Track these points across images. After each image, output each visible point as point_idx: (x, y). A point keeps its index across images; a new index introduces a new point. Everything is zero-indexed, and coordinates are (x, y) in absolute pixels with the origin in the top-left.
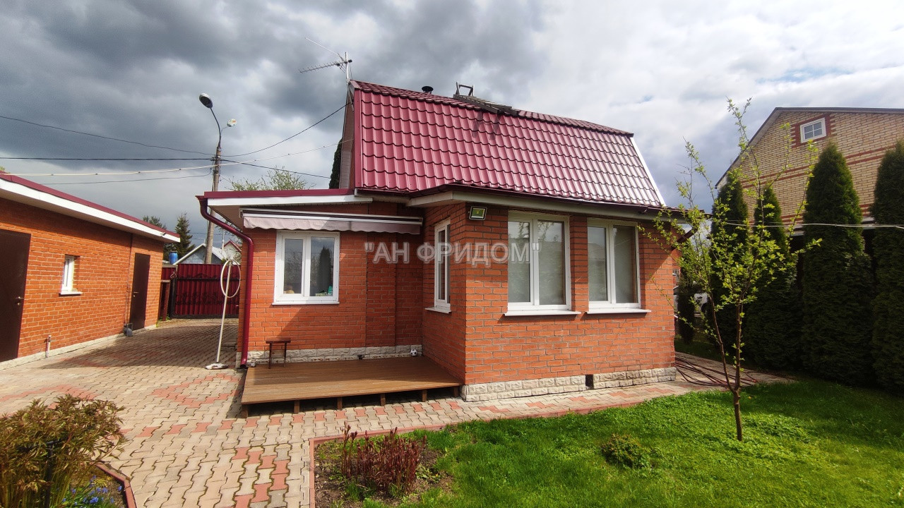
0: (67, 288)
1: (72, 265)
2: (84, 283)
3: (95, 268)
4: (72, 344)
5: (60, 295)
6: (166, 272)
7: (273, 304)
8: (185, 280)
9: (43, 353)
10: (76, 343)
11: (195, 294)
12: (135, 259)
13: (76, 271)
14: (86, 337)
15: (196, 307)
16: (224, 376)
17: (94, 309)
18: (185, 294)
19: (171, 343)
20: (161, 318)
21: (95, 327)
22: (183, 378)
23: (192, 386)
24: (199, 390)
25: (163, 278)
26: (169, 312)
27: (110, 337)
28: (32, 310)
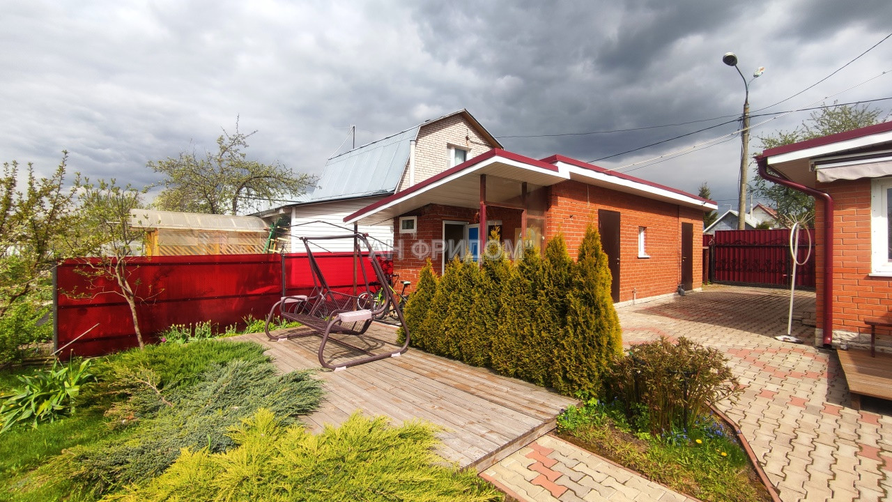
0: (642, 254)
1: (642, 233)
2: (652, 249)
3: (656, 236)
4: (647, 296)
5: (638, 258)
6: (706, 238)
7: (870, 275)
8: (723, 247)
9: (632, 301)
10: (649, 296)
11: (734, 261)
12: (682, 227)
13: (645, 239)
14: (655, 292)
15: (736, 274)
16: (804, 352)
17: (658, 270)
18: (724, 261)
19: (723, 306)
20: (704, 281)
21: (660, 285)
22: (754, 344)
23: (767, 354)
24: (778, 360)
25: (704, 246)
26: (709, 277)
27: (670, 294)
28: (624, 269)
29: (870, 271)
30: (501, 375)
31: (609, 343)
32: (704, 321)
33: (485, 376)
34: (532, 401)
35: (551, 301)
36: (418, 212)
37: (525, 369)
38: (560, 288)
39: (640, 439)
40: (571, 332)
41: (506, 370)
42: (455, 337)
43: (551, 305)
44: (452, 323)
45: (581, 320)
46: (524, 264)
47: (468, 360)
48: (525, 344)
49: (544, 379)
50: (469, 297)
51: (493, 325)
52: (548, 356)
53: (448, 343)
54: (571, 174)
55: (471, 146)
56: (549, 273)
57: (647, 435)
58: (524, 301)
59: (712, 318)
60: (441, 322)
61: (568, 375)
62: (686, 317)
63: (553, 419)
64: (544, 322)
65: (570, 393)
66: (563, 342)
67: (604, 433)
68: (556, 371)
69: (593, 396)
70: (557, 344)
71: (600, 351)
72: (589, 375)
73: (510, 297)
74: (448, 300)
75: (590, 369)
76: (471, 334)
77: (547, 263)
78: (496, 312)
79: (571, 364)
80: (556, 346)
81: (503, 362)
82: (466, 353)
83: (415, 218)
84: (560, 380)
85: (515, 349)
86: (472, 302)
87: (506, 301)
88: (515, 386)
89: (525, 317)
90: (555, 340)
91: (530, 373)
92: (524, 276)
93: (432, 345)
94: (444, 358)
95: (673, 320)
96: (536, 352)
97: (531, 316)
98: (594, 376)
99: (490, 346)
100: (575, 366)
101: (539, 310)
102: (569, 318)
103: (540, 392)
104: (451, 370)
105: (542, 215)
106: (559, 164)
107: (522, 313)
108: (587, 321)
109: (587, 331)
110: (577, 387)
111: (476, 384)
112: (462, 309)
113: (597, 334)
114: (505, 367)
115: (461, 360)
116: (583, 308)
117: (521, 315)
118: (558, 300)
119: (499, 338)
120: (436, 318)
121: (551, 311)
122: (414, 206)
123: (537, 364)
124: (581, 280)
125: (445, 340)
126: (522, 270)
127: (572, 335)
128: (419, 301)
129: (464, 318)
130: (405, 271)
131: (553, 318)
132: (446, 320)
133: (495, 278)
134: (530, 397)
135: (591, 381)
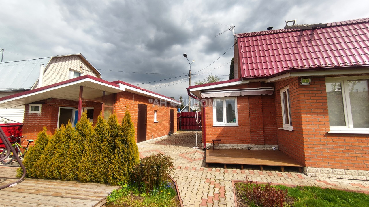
0: (155, 121)
1: (156, 113)
2: (159, 119)
3: (161, 114)
5: (154, 123)
6: (178, 115)
7: (213, 126)
8: (183, 117)
9: (151, 140)
10: (158, 137)
11: (187, 122)
12: (170, 111)
13: (157, 115)
14: (160, 135)
15: (187, 127)
16: (199, 152)
17: (161, 127)
18: (184, 122)
19: (181, 139)
20: (178, 130)
21: (162, 132)
22: (187, 151)
23: (190, 154)
24: (192, 156)
25: (178, 117)
26: (180, 128)
27: (166, 136)
28: (148, 127)
29: (213, 125)
30: (83, 182)
31: (133, 159)
32: (174, 145)
33: (73, 185)
34: (96, 193)
35: (109, 144)
36: (43, 102)
37: (95, 177)
38: (113, 137)
39: (142, 196)
40: (117, 156)
41: (85, 179)
42: (57, 168)
43: (109, 145)
44: (56, 160)
45: (121, 151)
46: (98, 128)
47: (64, 178)
48: (96, 165)
49: (104, 180)
50: (68, 146)
51: (80, 158)
52: (107, 168)
53: (53, 171)
54: (125, 89)
55: (83, 71)
56: (109, 131)
57: (145, 194)
58: (97, 145)
59: (177, 143)
60: (49, 160)
61: (114, 176)
62: (169, 144)
63: (105, 199)
64: (105, 153)
65: (116, 184)
66: (113, 161)
67: (128, 199)
68: (109, 175)
69: (125, 183)
70: (111, 162)
71: (129, 163)
72: (124, 174)
73: (89, 143)
74: (55, 148)
75: (124, 171)
76: (67, 165)
77: (108, 126)
78: (82, 151)
79: (116, 171)
80: (110, 163)
81: (84, 176)
82: (63, 175)
83: (40, 105)
84: (111, 178)
85: (91, 168)
86: (69, 147)
87: (88, 145)
88: (88, 186)
89: (97, 152)
90: (110, 161)
91: (97, 178)
92: (98, 133)
93: (42, 174)
94: (49, 180)
95: (164, 146)
96: (101, 168)
97: (100, 151)
98: (126, 174)
99: (78, 169)
100: (118, 171)
101: (103, 148)
102: (116, 150)
103: (101, 187)
104: (52, 186)
105: (112, 105)
106: (120, 84)
107: (95, 150)
108: (124, 151)
109: (124, 155)
110: (118, 181)
111: (66, 191)
112: (63, 152)
113: (128, 156)
114: (85, 178)
115: (61, 179)
116: (122, 145)
117: (94, 151)
118: (112, 143)
119: (82, 164)
120: (46, 159)
121: (109, 148)
122: (40, 98)
123: (101, 173)
124: (122, 134)
125: (51, 170)
126: (97, 131)
127: (117, 158)
128: (35, 150)
129: (64, 157)
130: (31, 134)
131: (110, 151)
132: (53, 159)
133: (83, 135)
134: (96, 190)
135: (125, 176)
